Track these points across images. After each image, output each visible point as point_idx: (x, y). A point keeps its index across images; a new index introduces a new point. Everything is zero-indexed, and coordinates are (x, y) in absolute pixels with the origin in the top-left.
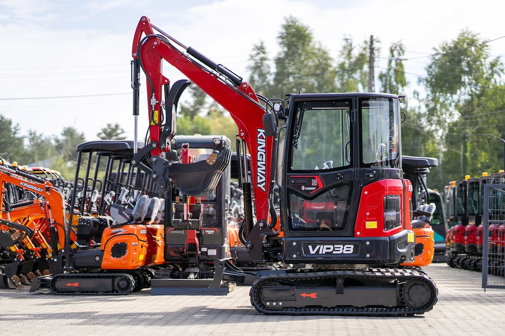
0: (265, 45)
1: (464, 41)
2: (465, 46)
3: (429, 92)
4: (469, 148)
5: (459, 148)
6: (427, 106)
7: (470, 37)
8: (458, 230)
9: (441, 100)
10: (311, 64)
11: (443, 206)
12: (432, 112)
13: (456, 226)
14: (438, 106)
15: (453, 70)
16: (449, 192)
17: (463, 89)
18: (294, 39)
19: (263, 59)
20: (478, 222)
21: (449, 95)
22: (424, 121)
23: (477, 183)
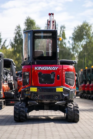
0: (20, 26)
1: (84, 25)
2: (85, 26)
3: (73, 41)
4: (86, 59)
5: (82, 59)
6: (72, 46)
7: (86, 23)
8: (83, 86)
9: (77, 44)
11: (78, 78)
12: (74, 48)
13: (83, 85)
14: (76, 46)
15: (81, 34)
16: (80, 73)
17: (84, 40)
18: (30, 24)
19: (19, 30)
20: (90, 83)
21: (79, 42)
22: (71, 51)
23: (90, 70)
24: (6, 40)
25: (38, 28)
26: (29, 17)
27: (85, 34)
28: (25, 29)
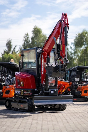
0: (28, 34)
2: (84, 34)
3: (75, 47)
4: (86, 63)
5: (83, 63)
6: (74, 51)
7: (86, 31)
9: (78, 49)
10: (41, 39)
12: (75, 52)
14: (77, 51)
15: (81, 41)
17: (84, 46)
18: (36, 32)
19: (27, 38)
21: (80, 48)
22: (73, 55)
24: (16, 46)
25: (44, 35)
26: (36, 26)
27: (85, 41)
28: (32, 36)
